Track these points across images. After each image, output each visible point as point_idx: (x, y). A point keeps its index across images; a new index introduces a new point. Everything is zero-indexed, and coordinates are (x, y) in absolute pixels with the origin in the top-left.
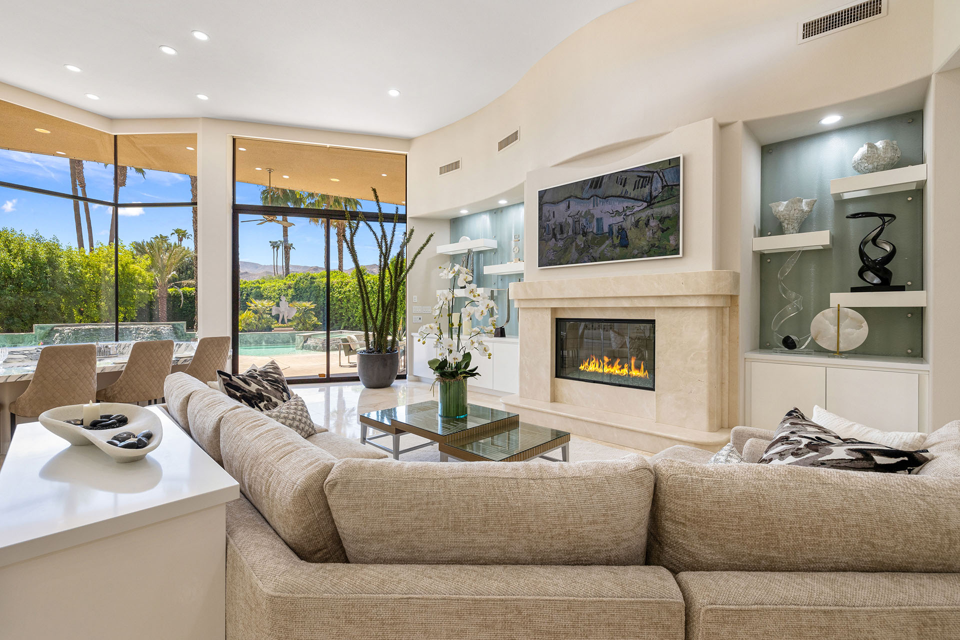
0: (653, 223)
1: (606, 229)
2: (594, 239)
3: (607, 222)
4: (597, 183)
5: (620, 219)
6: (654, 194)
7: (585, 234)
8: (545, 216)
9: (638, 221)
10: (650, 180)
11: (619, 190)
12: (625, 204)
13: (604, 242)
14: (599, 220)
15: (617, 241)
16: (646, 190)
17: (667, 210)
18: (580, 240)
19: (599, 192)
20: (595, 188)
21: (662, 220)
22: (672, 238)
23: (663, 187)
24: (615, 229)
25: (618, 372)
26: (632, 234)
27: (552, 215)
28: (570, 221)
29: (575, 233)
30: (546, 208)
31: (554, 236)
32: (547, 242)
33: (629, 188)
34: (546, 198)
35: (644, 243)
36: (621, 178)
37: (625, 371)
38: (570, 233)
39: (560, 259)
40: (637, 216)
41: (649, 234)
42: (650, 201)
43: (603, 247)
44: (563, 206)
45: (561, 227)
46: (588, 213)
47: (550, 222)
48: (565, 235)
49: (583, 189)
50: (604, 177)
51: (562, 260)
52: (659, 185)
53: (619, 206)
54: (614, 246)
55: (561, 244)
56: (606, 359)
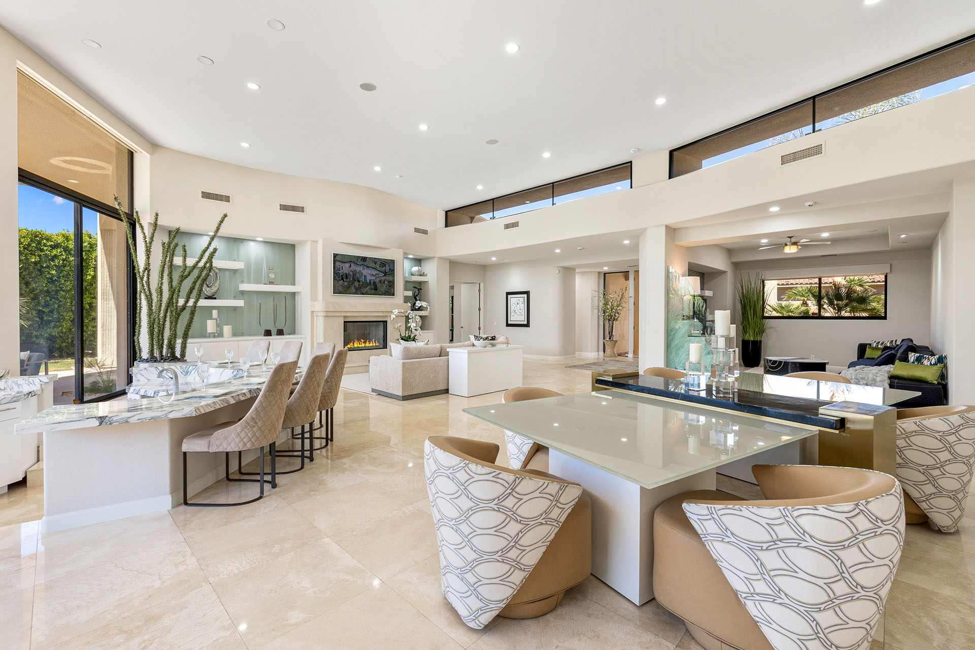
0: (386, 282)
1: (368, 281)
2: (363, 284)
3: (369, 278)
4: (364, 259)
5: (374, 278)
6: (387, 271)
7: (359, 281)
8: (337, 268)
9: (381, 281)
10: (385, 265)
11: (373, 265)
12: (376, 272)
13: (367, 287)
14: (365, 276)
15: (373, 287)
16: (384, 269)
17: (391, 279)
18: (356, 284)
19: (365, 263)
20: (363, 261)
21: (389, 282)
22: (392, 290)
23: (390, 269)
24: (372, 282)
25: (368, 345)
26: (378, 285)
27: (341, 268)
28: (351, 273)
29: (354, 279)
30: (338, 264)
31: (343, 279)
32: (338, 281)
33: (377, 266)
34: (337, 258)
35: (383, 290)
36: (375, 260)
37: (371, 344)
38: (351, 279)
39: (346, 291)
40: (381, 278)
41: (385, 286)
42: (385, 274)
43: (367, 289)
44: (347, 265)
45: (346, 275)
46: (360, 272)
47: (340, 272)
48: (348, 280)
49: (357, 260)
50: (367, 259)
51: (347, 292)
52: (388, 268)
53: (374, 272)
54: (372, 289)
55: (346, 284)
56: (362, 341)
